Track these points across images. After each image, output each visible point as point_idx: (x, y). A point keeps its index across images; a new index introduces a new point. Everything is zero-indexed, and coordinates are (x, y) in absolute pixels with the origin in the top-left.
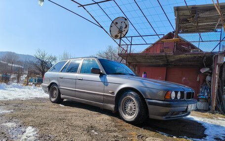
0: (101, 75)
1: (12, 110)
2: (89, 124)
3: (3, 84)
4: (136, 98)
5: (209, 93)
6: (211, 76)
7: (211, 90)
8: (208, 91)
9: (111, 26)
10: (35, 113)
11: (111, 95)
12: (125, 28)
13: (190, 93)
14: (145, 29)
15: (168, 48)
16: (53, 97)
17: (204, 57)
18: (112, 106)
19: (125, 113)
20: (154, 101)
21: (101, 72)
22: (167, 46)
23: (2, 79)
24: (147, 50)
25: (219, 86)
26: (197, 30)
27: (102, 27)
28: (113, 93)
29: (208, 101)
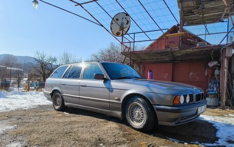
0: (106, 80)
1: (16, 125)
2: (96, 136)
3: (4, 92)
4: (143, 104)
5: (218, 88)
6: (219, 69)
7: (221, 85)
8: (218, 85)
9: (112, 23)
10: (40, 127)
11: (117, 101)
12: (127, 24)
13: (200, 95)
14: (148, 25)
15: (173, 42)
16: (57, 105)
17: (211, 50)
18: (119, 113)
19: (133, 119)
20: (162, 107)
21: (105, 77)
22: (172, 40)
23: (2, 86)
24: (151, 45)
25: (228, 80)
26: (203, 22)
27: (102, 26)
28: (119, 100)
29: (218, 96)
